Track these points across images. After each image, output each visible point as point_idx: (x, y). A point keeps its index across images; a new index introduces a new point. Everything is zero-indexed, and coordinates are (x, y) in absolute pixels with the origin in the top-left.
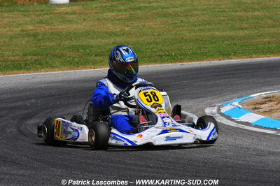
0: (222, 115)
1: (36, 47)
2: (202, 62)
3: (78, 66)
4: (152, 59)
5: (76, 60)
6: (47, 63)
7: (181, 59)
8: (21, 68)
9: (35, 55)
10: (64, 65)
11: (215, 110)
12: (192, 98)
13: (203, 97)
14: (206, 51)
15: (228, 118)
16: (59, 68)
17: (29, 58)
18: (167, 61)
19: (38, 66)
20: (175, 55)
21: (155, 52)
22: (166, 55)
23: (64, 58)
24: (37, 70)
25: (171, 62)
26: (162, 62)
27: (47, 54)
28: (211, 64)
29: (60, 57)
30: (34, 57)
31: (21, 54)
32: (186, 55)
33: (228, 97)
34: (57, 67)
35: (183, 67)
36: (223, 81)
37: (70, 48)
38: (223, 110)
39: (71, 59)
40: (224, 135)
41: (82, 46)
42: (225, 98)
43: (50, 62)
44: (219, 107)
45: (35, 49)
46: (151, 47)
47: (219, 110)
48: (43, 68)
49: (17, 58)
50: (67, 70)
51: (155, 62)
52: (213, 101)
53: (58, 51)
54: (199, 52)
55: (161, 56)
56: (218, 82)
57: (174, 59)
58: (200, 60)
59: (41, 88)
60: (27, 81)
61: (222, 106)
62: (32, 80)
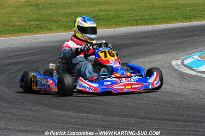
0: (185, 66)
1: (38, 14)
2: (169, 25)
3: (71, 29)
4: (129, 22)
5: (69, 24)
6: (46, 27)
7: (153, 22)
8: (26, 31)
9: (37, 21)
10: (60, 29)
11: (179, 62)
12: (161, 53)
13: (170, 52)
14: (172, 15)
15: (190, 68)
16: (56, 31)
17: (31, 23)
18: (141, 24)
19: (39, 30)
20: (148, 19)
21: (132, 17)
22: (141, 20)
23: (60, 23)
24: (38, 32)
25: (145, 25)
26: (137, 25)
27: (46, 20)
28: (176, 26)
29: (56, 22)
30: (36, 23)
31: (26, 20)
32: (156, 19)
33: (190, 52)
34: (54, 30)
35: (154, 29)
36: (185, 39)
37: (64, 15)
38: (186, 62)
39: (65, 23)
40: (187, 81)
41: (74, 13)
42: (187, 52)
43: (49, 26)
44: (183, 59)
45: (37, 16)
46: (128, 13)
47: (182, 62)
48: (43, 31)
49: (22, 23)
50: (63, 32)
51: (132, 25)
52: (178, 55)
53: (55, 18)
54: (166, 16)
55: (136, 20)
56: (181, 40)
57: (147, 22)
58: (167, 23)
59: (42, 47)
60: (31, 42)
61: (185, 59)
62: (35, 41)
